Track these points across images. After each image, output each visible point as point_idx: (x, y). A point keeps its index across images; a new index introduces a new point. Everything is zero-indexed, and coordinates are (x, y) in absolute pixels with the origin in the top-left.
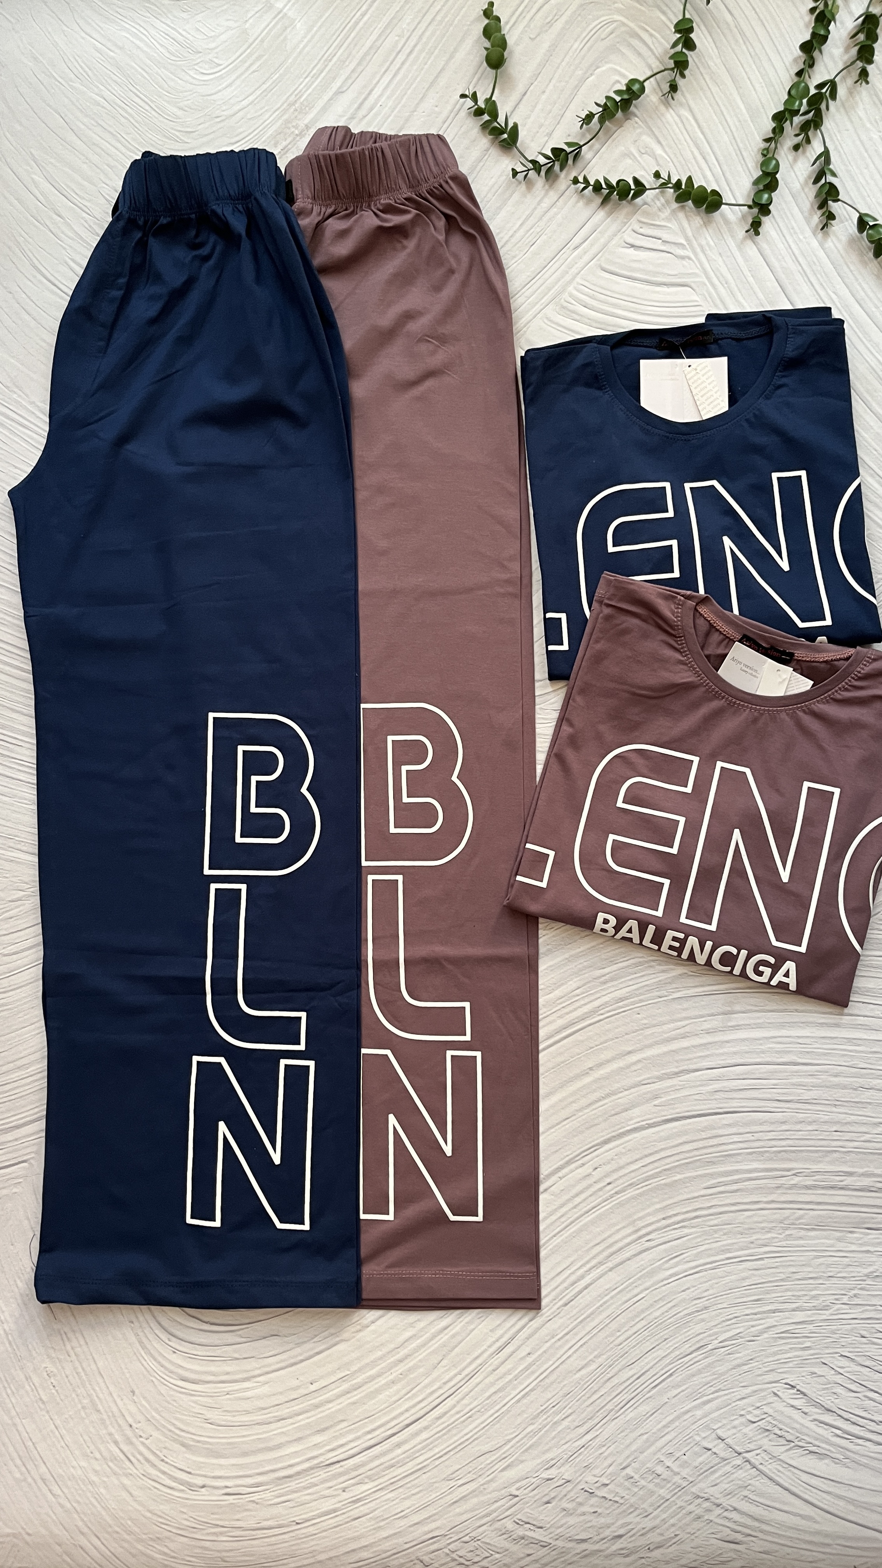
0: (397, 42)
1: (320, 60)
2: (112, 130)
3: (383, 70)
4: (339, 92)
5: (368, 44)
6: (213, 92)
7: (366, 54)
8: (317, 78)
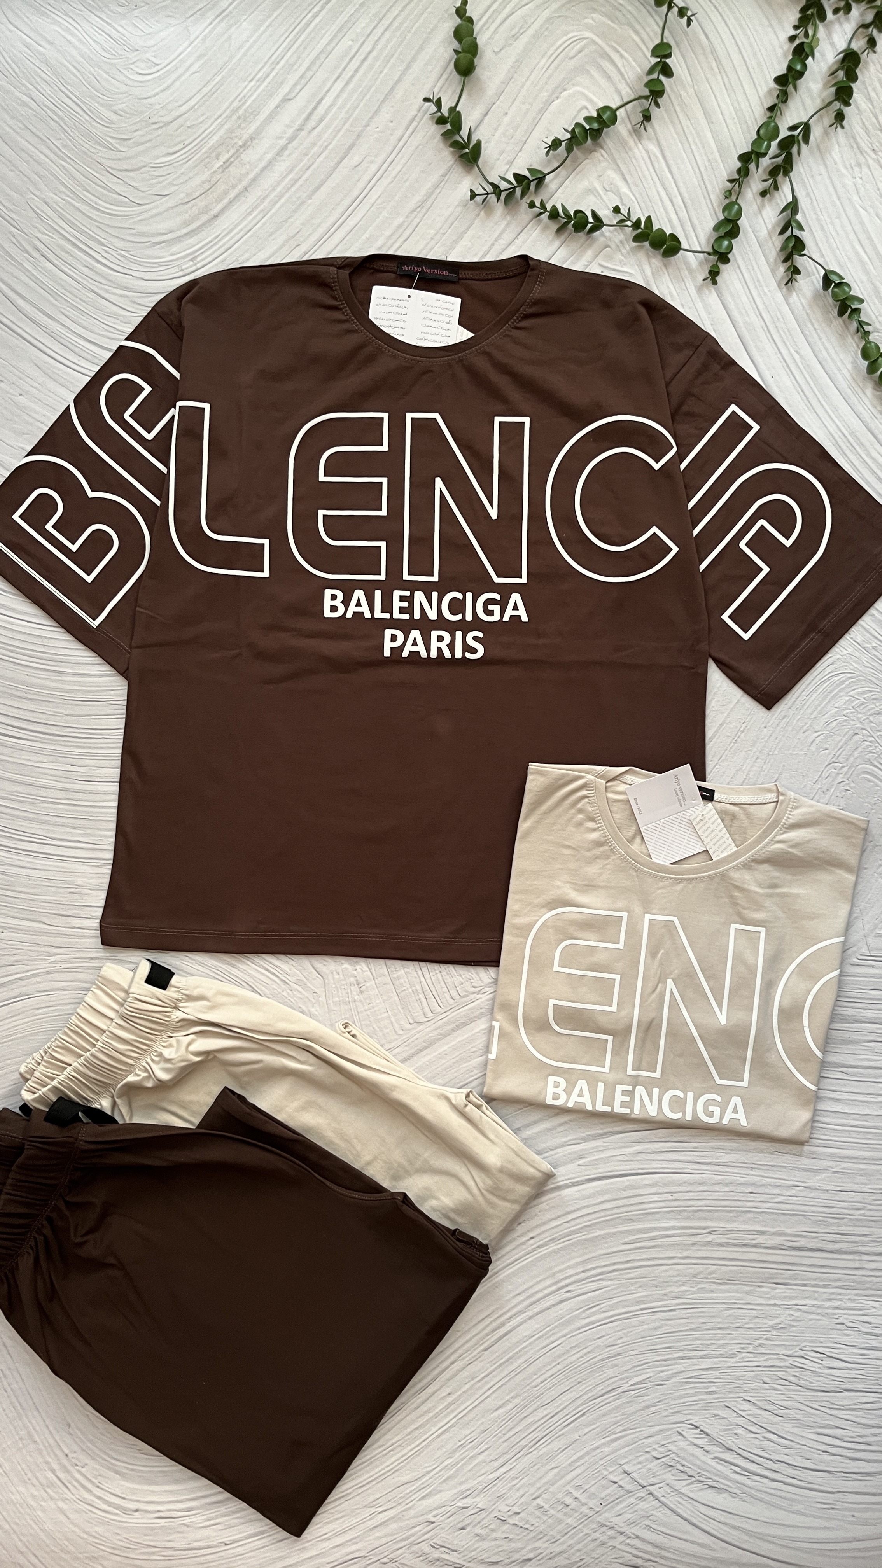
0: (350, 47)
1: (266, 63)
2: (40, 134)
3: (335, 77)
4: (286, 100)
5: (320, 47)
6: (149, 94)
7: (317, 58)
8: (263, 82)
